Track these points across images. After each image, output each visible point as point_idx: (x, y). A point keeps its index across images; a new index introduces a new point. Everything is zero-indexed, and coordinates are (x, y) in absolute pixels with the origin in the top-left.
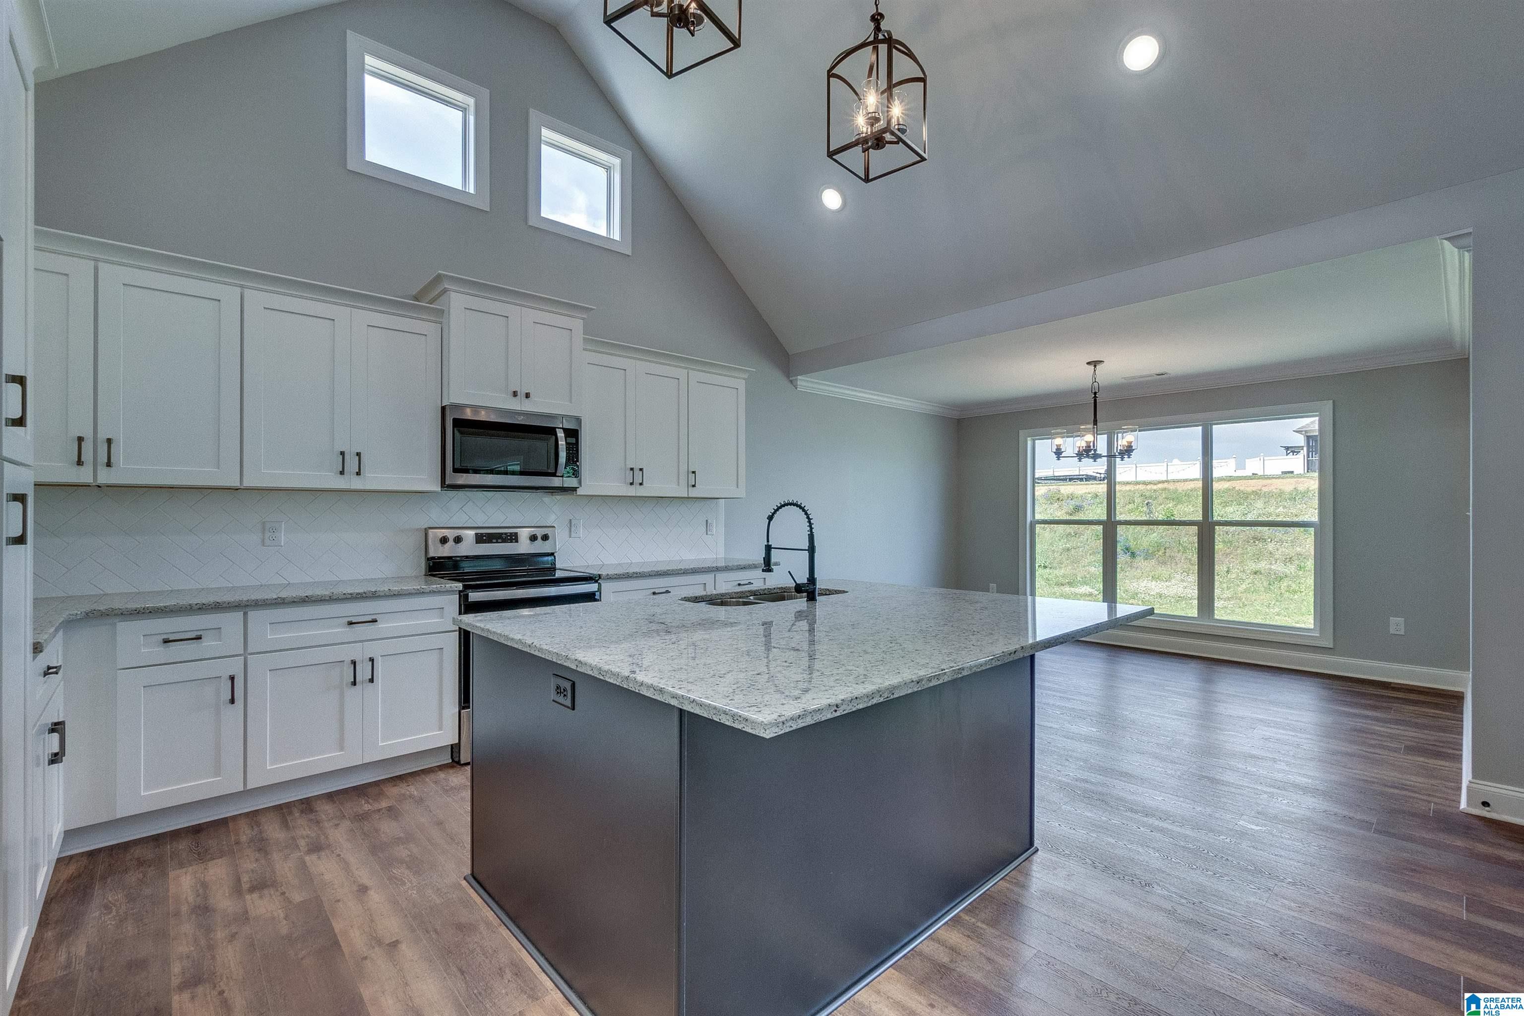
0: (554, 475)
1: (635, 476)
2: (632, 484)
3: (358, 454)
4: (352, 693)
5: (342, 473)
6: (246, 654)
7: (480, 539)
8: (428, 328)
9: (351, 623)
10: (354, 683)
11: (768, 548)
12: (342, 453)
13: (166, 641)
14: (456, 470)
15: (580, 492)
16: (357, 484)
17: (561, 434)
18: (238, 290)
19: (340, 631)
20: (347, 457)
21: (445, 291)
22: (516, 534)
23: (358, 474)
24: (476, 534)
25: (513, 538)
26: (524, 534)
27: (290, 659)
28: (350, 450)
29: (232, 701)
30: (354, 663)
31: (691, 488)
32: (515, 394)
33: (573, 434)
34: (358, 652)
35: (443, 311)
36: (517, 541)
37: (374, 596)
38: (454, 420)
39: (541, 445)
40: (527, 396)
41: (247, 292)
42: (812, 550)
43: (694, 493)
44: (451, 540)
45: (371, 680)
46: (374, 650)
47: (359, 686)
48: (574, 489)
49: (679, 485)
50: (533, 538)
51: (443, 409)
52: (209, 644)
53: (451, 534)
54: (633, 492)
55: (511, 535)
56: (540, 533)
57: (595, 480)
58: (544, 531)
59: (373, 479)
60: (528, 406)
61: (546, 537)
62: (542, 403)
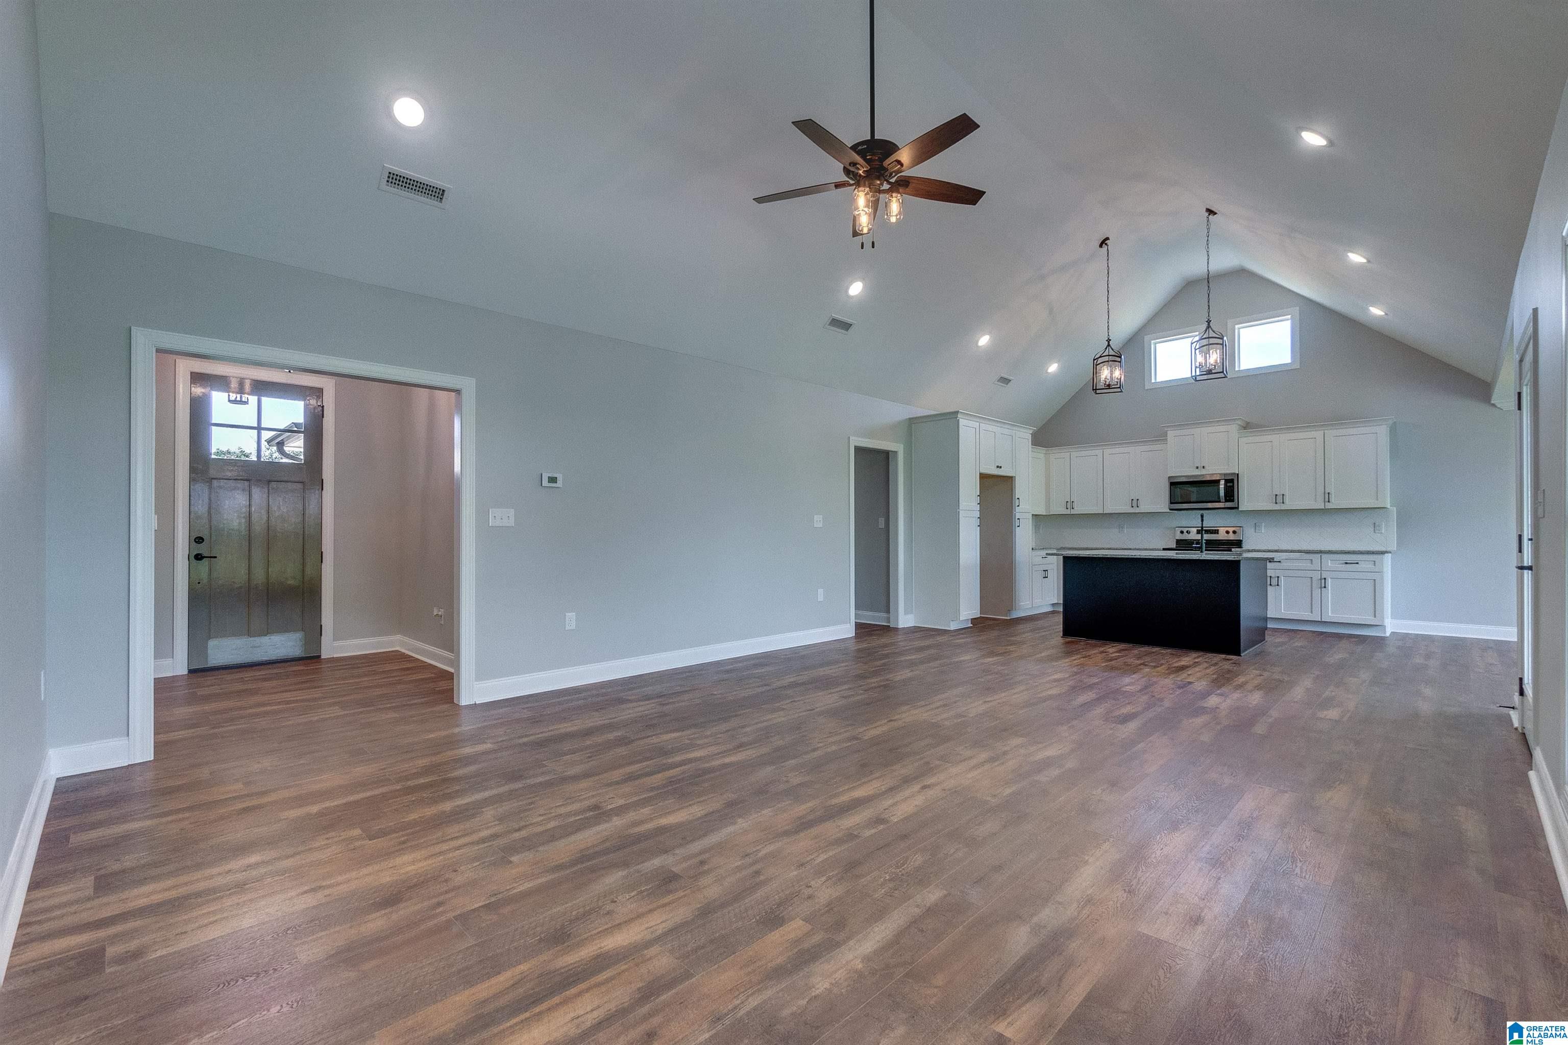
0: (1220, 502)
1: (1280, 498)
2: (1277, 503)
3: (1138, 500)
5: (1133, 507)
7: (1199, 532)
8: (1161, 447)
12: (1132, 500)
14: (1175, 502)
15: (1240, 509)
16: (1137, 510)
17: (1221, 483)
18: (1102, 450)
20: (1134, 501)
21: (1166, 431)
22: (1218, 530)
23: (1138, 507)
24: (1198, 530)
25: (1216, 532)
26: (1222, 531)
31: (1326, 503)
32: (1197, 468)
33: (1230, 483)
35: (1166, 439)
36: (1218, 533)
38: (1175, 483)
39: (1210, 489)
40: (1204, 467)
44: (1184, 532)
48: (1237, 508)
49: (1316, 502)
50: (1228, 532)
51: (1169, 479)
53: (1185, 530)
54: (1277, 507)
55: (1215, 530)
56: (1231, 530)
57: (1246, 502)
58: (1234, 529)
59: (1144, 508)
60: (1204, 472)
61: (1234, 532)
62: (1214, 469)
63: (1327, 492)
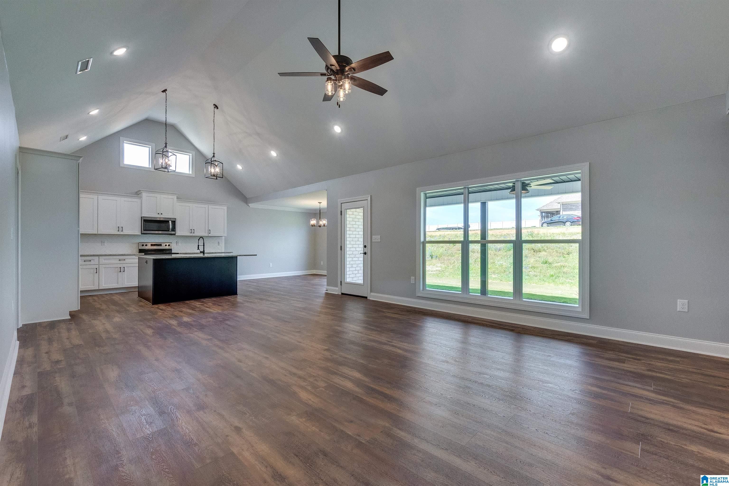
0: (169, 231)
1: (193, 231)
2: (191, 233)
3: (122, 227)
4: (120, 274)
5: (118, 231)
6: (99, 265)
7: (152, 245)
8: (138, 200)
9: (120, 260)
10: (120, 272)
11: (198, 245)
12: (118, 227)
13: (85, 261)
14: (144, 230)
16: (122, 233)
17: (170, 222)
18: (97, 196)
19: (118, 262)
20: (119, 228)
21: (142, 193)
22: (161, 244)
23: (122, 231)
25: (161, 245)
26: (163, 245)
27: (107, 266)
28: (120, 226)
29: (96, 273)
30: (120, 268)
31: (209, 234)
32: (158, 214)
33: (174, 222)
34: (121, 266)
35: (141, 197)
36: (161, 246)
37: (124, 255)
38: (144, 220)
39: (163, 225)
40: (162, 214)
41: (99, 196)
42: (204, 245)
43: (210, 235)
44: (145, 245)
45: (124, 271)
46: (124, 265)
47: (121, 272)
48: (175, 234)
49: (205, 233)
51: (141, 217)
52: (92, 262)
53: (145, 244)
54: (191, 235)
55: (160, 244)
56: (167, 244)
57: (179, 232)
58: (169, 244)
59: (126, 232)
60: (162, 216)
61: (169, 245)
62: (165, 215)
63: (209, 229)
